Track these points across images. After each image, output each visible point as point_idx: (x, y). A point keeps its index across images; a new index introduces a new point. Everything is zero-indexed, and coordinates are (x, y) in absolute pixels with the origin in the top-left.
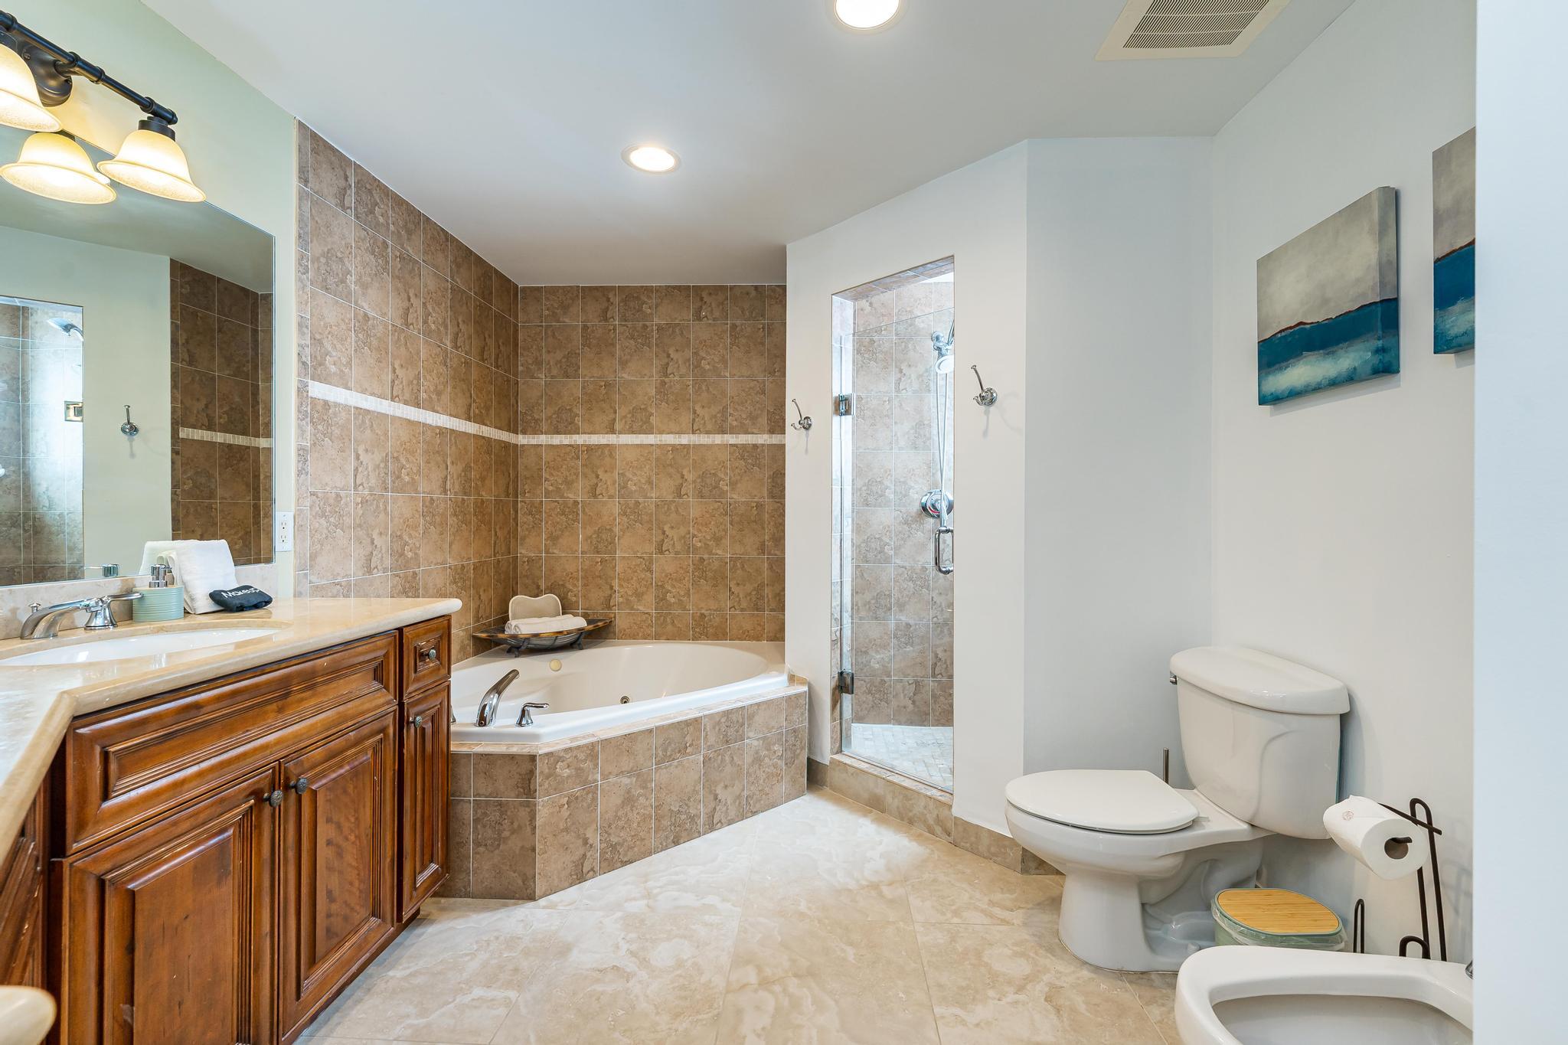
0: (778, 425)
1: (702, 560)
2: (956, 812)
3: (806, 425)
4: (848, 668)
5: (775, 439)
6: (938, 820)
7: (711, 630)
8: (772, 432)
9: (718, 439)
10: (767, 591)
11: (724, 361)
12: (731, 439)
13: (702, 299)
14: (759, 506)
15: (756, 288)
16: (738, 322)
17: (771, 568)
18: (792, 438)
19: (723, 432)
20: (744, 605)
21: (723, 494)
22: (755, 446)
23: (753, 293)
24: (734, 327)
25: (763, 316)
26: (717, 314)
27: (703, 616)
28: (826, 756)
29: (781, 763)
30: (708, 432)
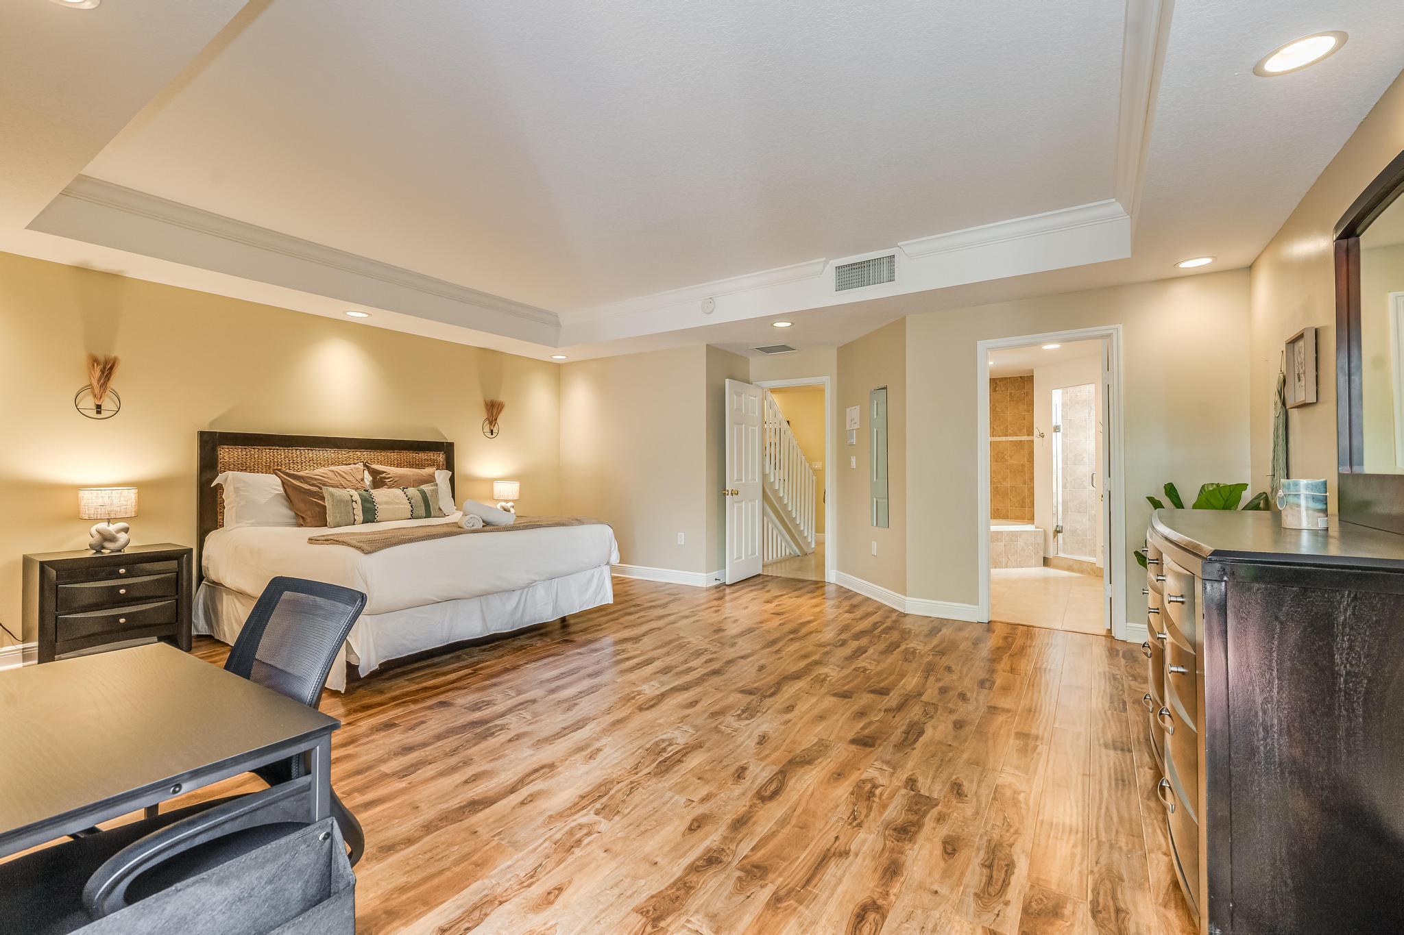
0: (1031, 433)
1: (997, 487)
2: (1097, 565)
3: (1042, 436)
4: (1060, 524)
5: (1029, 438)
6: (1092, 570)
7: (1001, 515)
8: (1028, 435)
9: (1004, 439)
10: (1027, 500)
11: (1007, 408)
12: (1010, 439)
13: (996, 383)
14: (1023, 465)
15: (1021, 377)
16: (1013, 392)
17: (1028, 490)
18: (1037, 440)
19: (1006, 436)
20: (1017, 505)
21: (1006, 460)
22: (1021, 441)
23: (1020, 379)
24: (1011, 393)
25: (1024, 388)
26: (1003, 389)
27: (998, 509)
28: (1051, 555)
29: (1033, 553)
30: (999, 436)
